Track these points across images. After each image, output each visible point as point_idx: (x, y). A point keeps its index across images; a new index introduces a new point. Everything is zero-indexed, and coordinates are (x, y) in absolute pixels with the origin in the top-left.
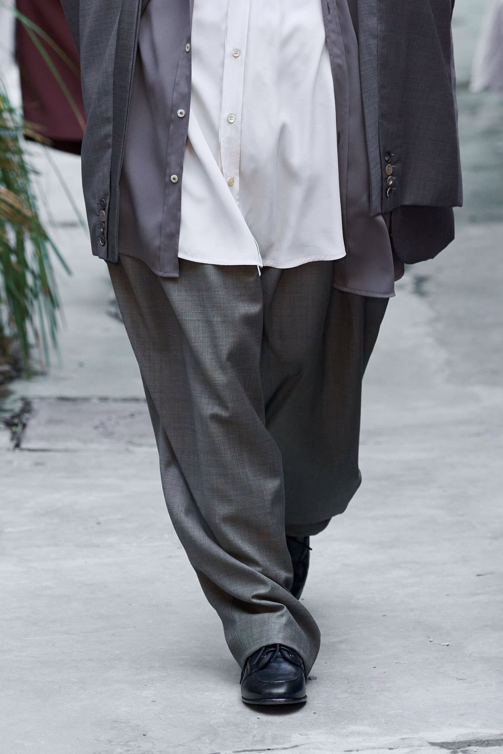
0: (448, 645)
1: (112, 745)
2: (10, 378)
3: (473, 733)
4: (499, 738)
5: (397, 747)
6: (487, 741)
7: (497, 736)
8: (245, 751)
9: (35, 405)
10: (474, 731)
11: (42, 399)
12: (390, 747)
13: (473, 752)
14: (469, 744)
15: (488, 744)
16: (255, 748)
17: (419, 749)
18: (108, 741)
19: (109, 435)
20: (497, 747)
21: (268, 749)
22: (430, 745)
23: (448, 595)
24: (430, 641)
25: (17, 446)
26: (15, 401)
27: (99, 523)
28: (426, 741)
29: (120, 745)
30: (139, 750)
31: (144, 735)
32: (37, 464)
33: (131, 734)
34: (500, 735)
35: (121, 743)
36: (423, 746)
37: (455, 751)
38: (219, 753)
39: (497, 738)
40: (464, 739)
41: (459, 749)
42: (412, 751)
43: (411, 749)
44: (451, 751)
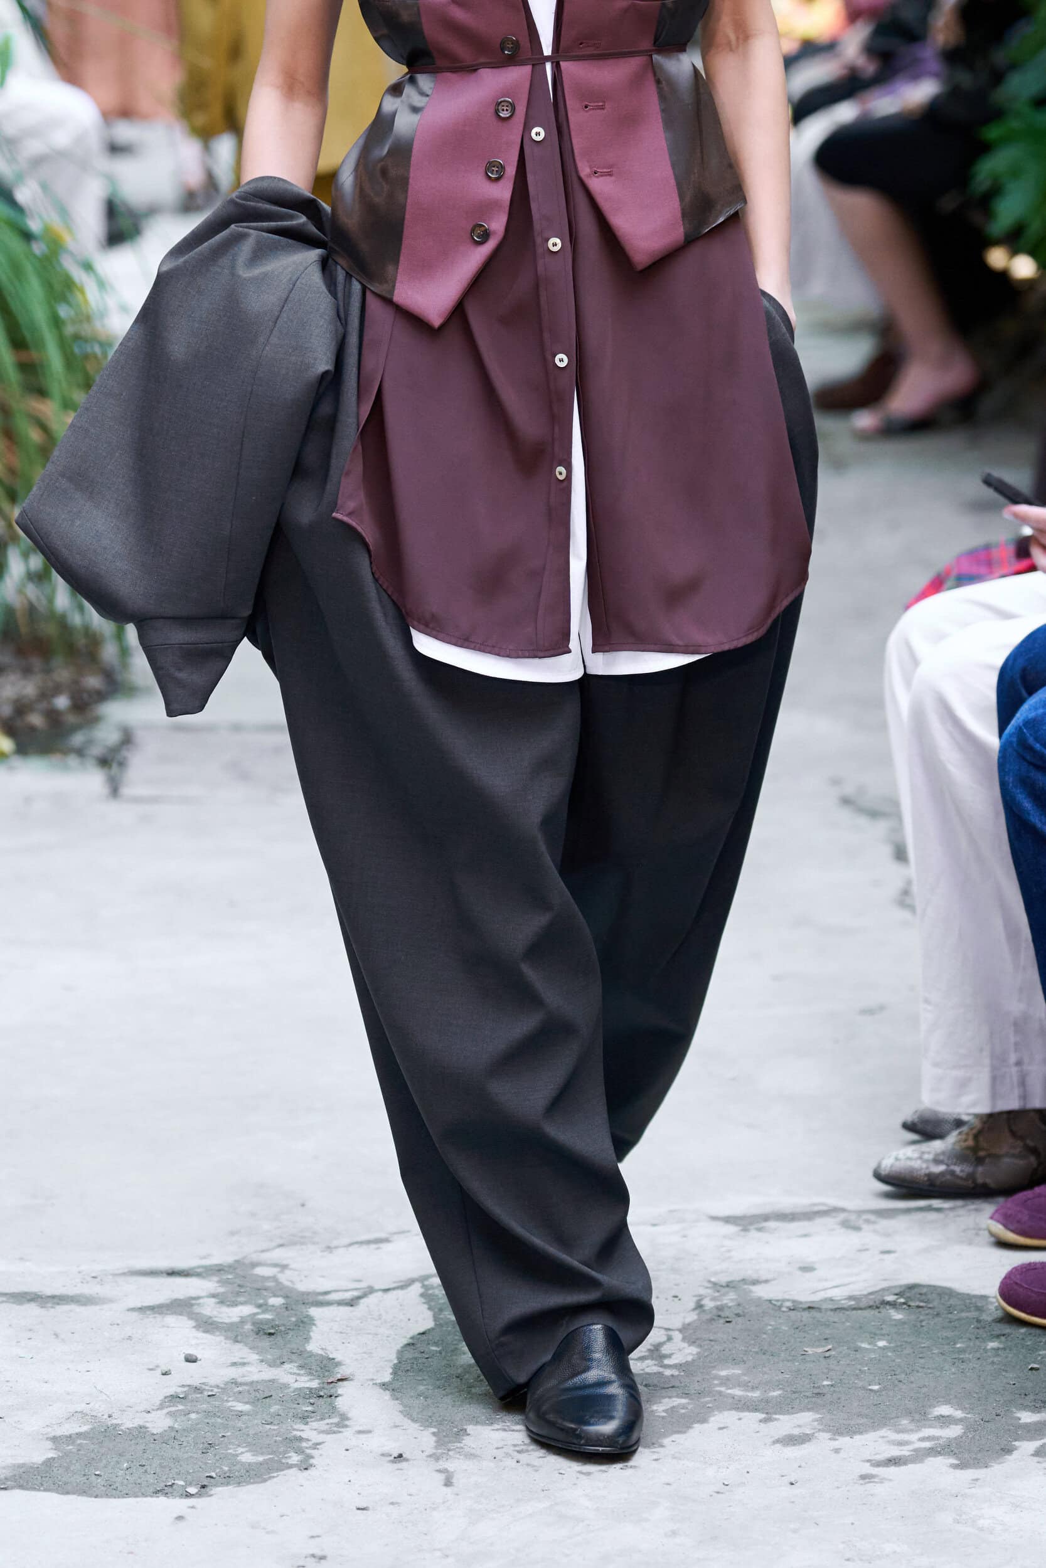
1: (257, 1219)
3: (771, 1203)
4: (808, 1210)
5: (664, 1223)
6: (792, 1214)
7: (807, 1207)
10: (773, 1200)
11: (148, 726)
12: (654, 1222)
13: (771, 1230)
14: (767, 1219)
15: (792, 1219)
17: (694, 1226)
18: (251, 1213)
19: (244, 776)
20: (806, 1223)
22: (709, 1219)
25: (115, 793)
26: (111, 729)
28: (705, 1213)
29: (268, 1219)
30: (295, 1227)
31: (302, 1205)
32: (141, 820)
33: (284, 1204)
35: (268, 1217)
36: (700, 1221)
37: (746, 1227)
38: (408, 1231)
39: (805, 1210)
40: (758, 1212)
41: (752, 1225)
42: (684, 1229)
43: (684, 1225)
44: (740, 1228)
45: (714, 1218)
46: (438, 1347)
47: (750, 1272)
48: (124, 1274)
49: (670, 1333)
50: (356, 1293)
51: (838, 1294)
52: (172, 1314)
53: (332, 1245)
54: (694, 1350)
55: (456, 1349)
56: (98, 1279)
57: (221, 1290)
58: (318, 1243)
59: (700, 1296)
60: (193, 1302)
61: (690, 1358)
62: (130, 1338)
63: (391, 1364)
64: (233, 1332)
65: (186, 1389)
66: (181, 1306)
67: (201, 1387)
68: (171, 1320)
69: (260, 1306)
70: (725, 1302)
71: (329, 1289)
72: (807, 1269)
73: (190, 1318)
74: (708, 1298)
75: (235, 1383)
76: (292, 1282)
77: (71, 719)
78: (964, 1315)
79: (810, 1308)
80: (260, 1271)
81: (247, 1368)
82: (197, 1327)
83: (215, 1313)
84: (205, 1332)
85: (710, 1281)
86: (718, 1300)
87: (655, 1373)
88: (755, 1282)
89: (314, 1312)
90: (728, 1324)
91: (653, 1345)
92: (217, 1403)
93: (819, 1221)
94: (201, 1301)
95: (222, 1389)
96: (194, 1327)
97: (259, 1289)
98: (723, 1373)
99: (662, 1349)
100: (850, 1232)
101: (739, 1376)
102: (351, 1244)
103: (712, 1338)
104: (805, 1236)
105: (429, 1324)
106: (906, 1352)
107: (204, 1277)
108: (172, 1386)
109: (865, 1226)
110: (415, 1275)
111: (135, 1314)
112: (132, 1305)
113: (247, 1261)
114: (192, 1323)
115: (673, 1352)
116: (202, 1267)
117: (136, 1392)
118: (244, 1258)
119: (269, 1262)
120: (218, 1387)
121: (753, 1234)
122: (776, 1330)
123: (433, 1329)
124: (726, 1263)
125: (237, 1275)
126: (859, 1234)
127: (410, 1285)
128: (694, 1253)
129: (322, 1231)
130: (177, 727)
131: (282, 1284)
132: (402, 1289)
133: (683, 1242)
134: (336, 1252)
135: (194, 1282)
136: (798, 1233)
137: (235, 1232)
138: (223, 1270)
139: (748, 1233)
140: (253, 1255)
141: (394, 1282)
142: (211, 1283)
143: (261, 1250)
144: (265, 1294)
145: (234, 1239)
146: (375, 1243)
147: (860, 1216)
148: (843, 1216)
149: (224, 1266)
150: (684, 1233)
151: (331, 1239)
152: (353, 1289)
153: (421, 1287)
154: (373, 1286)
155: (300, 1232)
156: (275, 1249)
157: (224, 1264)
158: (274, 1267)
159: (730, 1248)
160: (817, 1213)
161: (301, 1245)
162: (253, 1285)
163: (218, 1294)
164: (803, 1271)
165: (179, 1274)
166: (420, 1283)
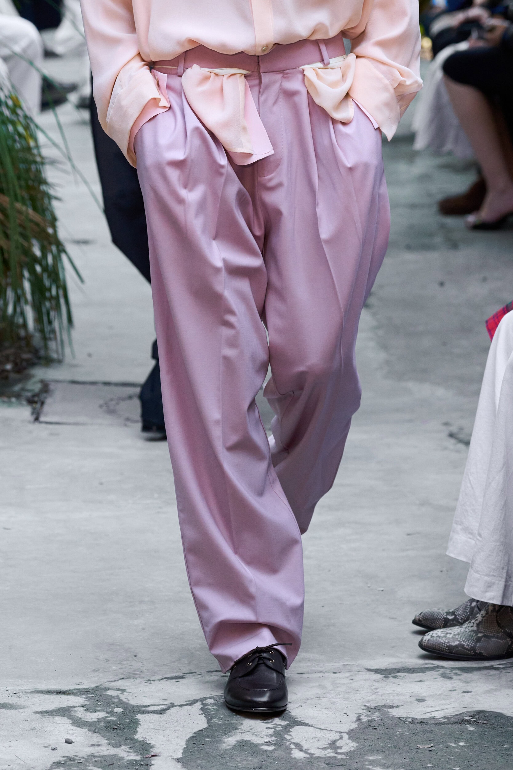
0: (383, 590)
1: (109, 663)
2: (33, 364)
3: (401, 662)
4: (423, 667)
5: (340, 672)
6: (413, 668)
8: (216, 671)
9: (52, 387)
10: (403, 660)
11: (57, 381)
12: (334, 671)
13: (401, 677)
14: (399, 671)
15: (413, 671)
17: (357, 674)
18: (106, 660)
19: (111, 412)
20: (421, 674)
22: (366, 671)
23: (383, 550)
24: (369, 587)
25: (37, 419)
26: (36, 383)
27: (101, 484)
28: (364, 667)
30: (130, 668)
31: (135, 656)
32: (52, 434)
33: (124, 655)
34: (423, 664)
35: (116, 662)
36: (361, 671)
37: (387, 676)
38: (195, 672)
39: (421, 667)
40: (394, 667)
41: (390, 674)
42: (352, 675)
43: (351, 673)
44: (384, 676)
45: (369, 670)
46: (210, 739)
47: (388, 701)
48: (32, 692)
49: (342, 734)
50: (164, 707)
51: (437, 715)
52: (58, 716)
53: (152, 680)
54: (355, 744)
55: (220, 740)
56: (18, 694)
57: (87, 703)
58: (144, 678)
59: (360, 714)
60: (71, 709)
61: (352, 749)
62: (34, 729)
63: (183, 748)
64: (93, 727)
65: (65, 759)
66: (64, 712)
67: (74, 758)
68: (58, 719)
69: (108, 713)
70: (373, 718)
71: (149, 704)
72: (421, 700)
73: (68, 718)
74: (364, 715)
75: (93, 756)
76: (128, 699)
77: (13, 376)
78: (509, 729)
79: (421, 722)
80: (109, 693)
81: (101, 748)
82: (73, 724)
83: (83, 716)
84: (77, 726)
85: (365, 706)
86: (370, 717)
87: (332, 757)
88: (391, 707)
89: (139, 717)
90: (374, 730)
91: (332, 741)
92: (82, 767)
93: (428, 673)
94: (76, 709)
95: (85, 759)
96: (71, 723)
97: (109, 703)
98: (371, 758)
99: (337, 743)
100: (446, 679)
101: (380, 760)
102: (161, 679)
103: (365, 738)
104: (420, 681)
105: (205, 725)
106: (475, 749)
107: (78, 696)
108: (57, 757)
109: (455, 677)
110: (198, 698)
111: (38, 715)
112: (37, 710)
113: (102, 687)
114: (70, 721)
115: (343, 745)
116: (77, 689)
117: (37, 759)
118: (100, 685)
119: (115, 688)
120: (83, 758)
121: (391, 679)
122: (402, 734)
123: (207, 728)
124: (375, 695)
125: (96, 694)
126: (451, 681)
127: (195, 703)
128: (357, 689)
129: (146, 671)
130: (74, 382)
131: (122, 701)
132: (190, 705)
133: (351, 683)
134: (153, 683)
135: (72, 698)
136: (416, 680)
137: (97, 670)
138: (89, 691)
139: (388, 679)
140: (106, 684)
141: (186, 701)
142: (82, 699)
143: (110, 681)
144: (112, 706)
145: (96, 674)
146: (176, 679)
147: (452, 671)
148: (442, 671)
149: (89, 689)
150: (351, 678)
151: (151, 676)
152: (162, 704)
153: (201, 704)
154: (174, 703)
155: (133, 671)
156: (118, 680)
157: (89, 688)
158: (118, 691)
159: (377, 687)
160: (427, 668)
161: (134, 678)
162: (105, 701)
163: (85, 705)
164: (418, 702)
165: (64, 693)
166: (201, 702)
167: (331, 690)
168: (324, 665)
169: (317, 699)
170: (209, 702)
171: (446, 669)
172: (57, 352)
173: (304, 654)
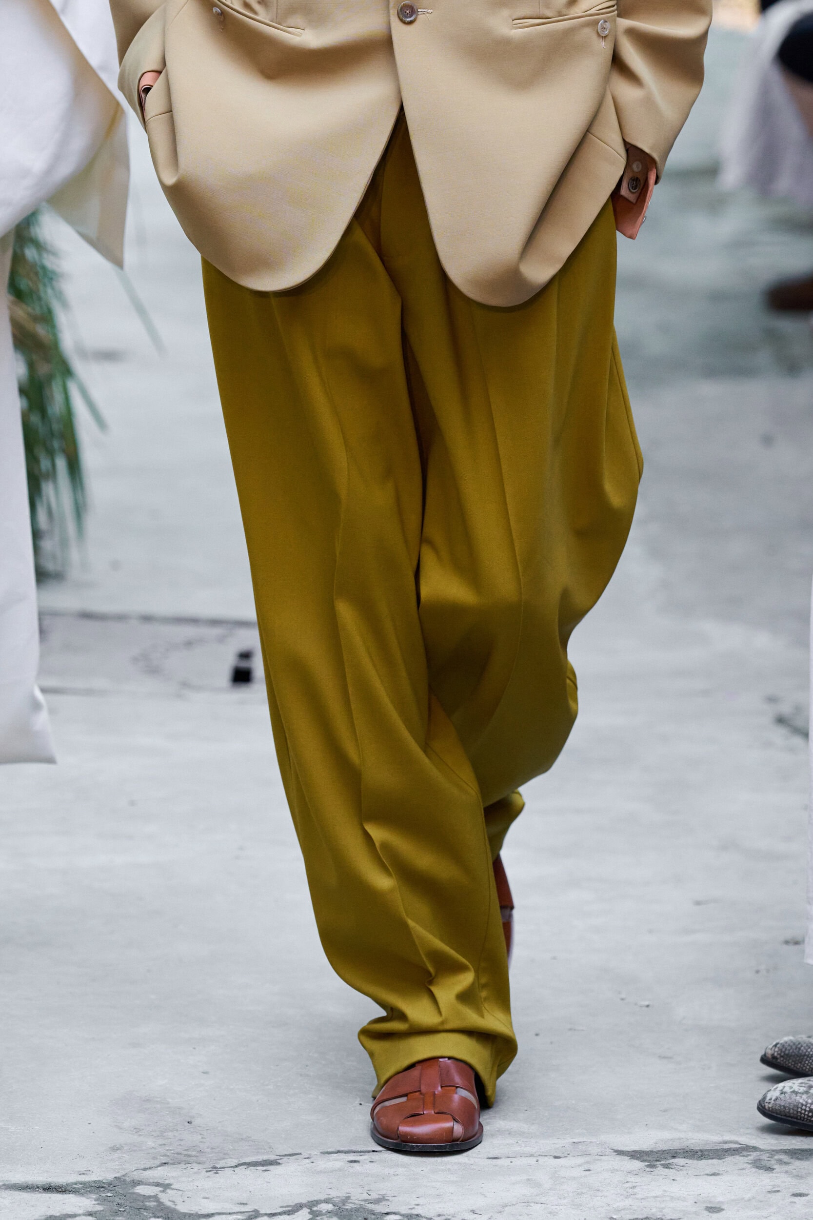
0: (648, 1006)
1: (140, 1135)
3: (679, 1139)
4: (719, 1148)
5: (567, 1155)
6: (701, 1151)
7: (717, 1144)
8: (338, 1152)
10: (682, 1135)
12: (556, 1154)
13: (678, 1167)
14: (674, 1155)
15: (702, 1156)
16: (354, 1148)
17: (598, 1160)
18: (135, 1129)
19: (153, 670)
20: (715, 1161)
21: (373, 1151)
22: (615, 1153)
23: (650, 931)
24: (622, 999)
27: (132, 803)
28: (610, 1147)
29: (152, 1135)
30: (180, 1145)
31: (188, 1123)
33: (170, 1120)
35: (153, 1133)
36: (605, 1155)
37: (652, 1163)
38: (301, 1154)
39: (716, 1148)
40: (666, 1147)
41: (659, 1161)
42: (588, 1162)
43: (587, 1158)
44: (647, 1164)
45: (620, 1153)
47: (654, 1210)
53: (218, 1166)
57: (99, 1208)
58: (204, 1163)
71: (212, 1212)
72: (714, 1209)
76: (174, 1202)
80: (140, 1190)
93: (729, 1159)
97: (139, 1209)
100: (761, 1171)
102: (237, 1166)
104: (714, 1174)
107: (82, 1195)
109: (778, 1167)
110: (304, 1201)
113: (128, 1179)
116: (81, 1184)
118: (124, 1176)
119: (151, 1181)
121: (660, 1170)
124: (630, 1199)
125: (116, 1192)
126: (771, 1174)
127: (297, 1211)
128: (596, 1188)
129: (208, 1150)
130: (87, 616)
131: (164, 1205)
132: (288, 1215)
133: (586, 1176)
134: (221, 1172)
135: (70, 1198)
136: (707, 1172)
137: (118, 1148)
138: (103, 1187)
139: (654, 1169)
140: (135, 1173)
141: (281, 1207)
142: (89, 1200)
143: (143, 1167)
144: (145, 1214)
145: (116, 1155)
146: (263, 1165)
147: (772, 1156)
148: (754, 1155)
149: (104, 1183)
150: (587, 1167)
151: (218, 1159)
152: (237, 1212)
153: (309, 1213)
154: (259, 1210)
155: (185, 1150)
156: (157, 1167)
157: (104, 1181)
158: (156, 1186)
159: (634, 1184)
160: (727, 1150)
161: (185, 1164)
162: (133, 1204)
163: (96, 1213)
164: (710, 1212)
165: (56, 1189)
166: (308, 1209)
167: (548, 1190)
168: (536, 1142)
169: (524, 1206)
170: (324, 1209)
171: (762, 1153)
172: (54, 557)
173: (501, 1122)
